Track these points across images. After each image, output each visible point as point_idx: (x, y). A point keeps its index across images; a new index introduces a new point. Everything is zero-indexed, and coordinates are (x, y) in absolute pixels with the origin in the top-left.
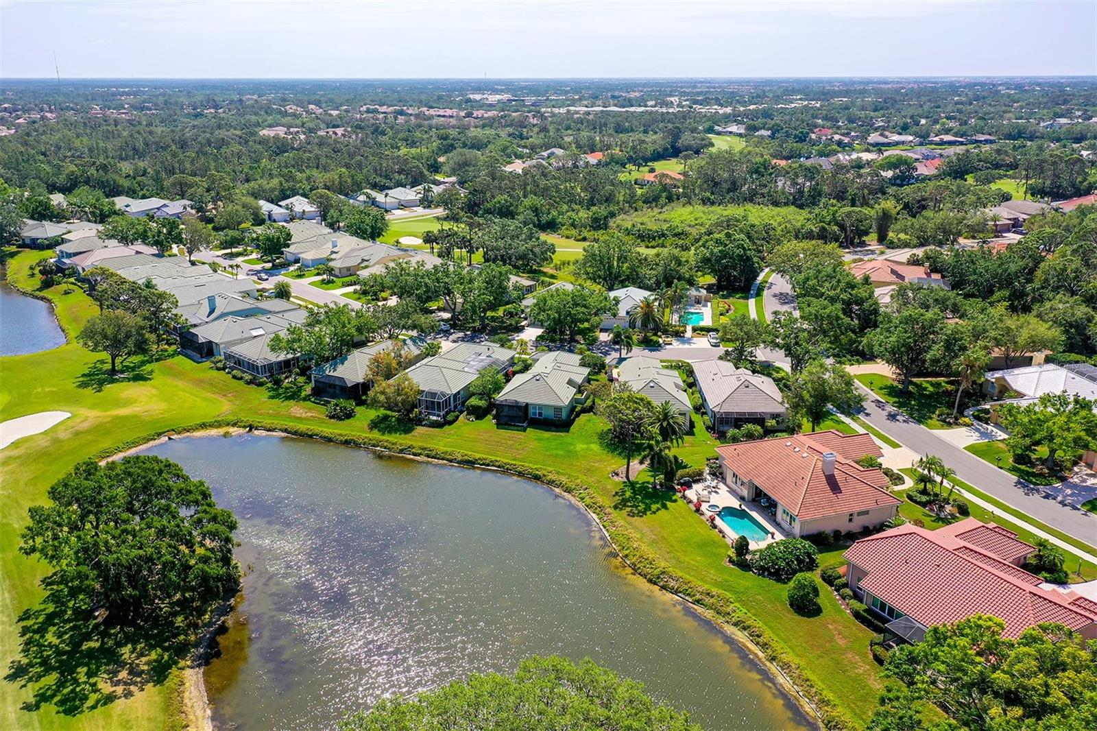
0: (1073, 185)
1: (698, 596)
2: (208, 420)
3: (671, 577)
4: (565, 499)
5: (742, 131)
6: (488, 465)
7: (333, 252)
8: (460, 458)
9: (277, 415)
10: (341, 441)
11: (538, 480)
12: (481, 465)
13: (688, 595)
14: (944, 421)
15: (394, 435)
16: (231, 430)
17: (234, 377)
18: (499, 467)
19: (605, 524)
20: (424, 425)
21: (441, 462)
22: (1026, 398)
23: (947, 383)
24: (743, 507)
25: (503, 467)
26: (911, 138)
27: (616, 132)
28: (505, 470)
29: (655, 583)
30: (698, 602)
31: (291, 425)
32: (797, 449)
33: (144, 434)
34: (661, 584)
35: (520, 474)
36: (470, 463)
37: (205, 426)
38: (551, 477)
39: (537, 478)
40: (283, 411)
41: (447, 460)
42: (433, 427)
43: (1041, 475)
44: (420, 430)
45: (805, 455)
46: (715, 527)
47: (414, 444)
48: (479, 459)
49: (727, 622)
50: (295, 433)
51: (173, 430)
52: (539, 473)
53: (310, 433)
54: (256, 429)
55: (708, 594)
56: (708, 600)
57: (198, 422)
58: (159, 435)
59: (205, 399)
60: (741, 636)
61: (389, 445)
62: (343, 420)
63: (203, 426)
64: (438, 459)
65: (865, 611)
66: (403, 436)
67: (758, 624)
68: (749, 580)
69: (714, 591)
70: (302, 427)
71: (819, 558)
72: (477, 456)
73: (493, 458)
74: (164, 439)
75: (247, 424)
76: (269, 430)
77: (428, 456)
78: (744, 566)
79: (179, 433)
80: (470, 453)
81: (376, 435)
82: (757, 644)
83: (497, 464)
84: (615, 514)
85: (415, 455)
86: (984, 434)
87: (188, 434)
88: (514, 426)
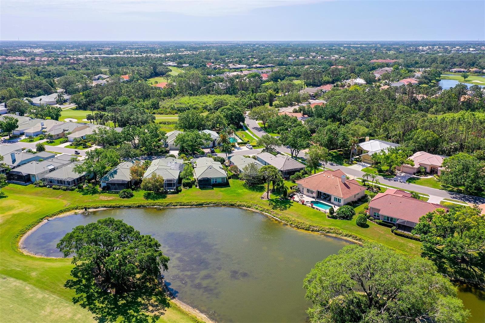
0: (319, 82)
1: (327, 230)
2: (62, 209)
3: (314, 226)
4: (249, 210)
5: (176, 65)
6: (209, 204)
7: (43, 128)
8: (196, 204)
9: (95, 201)
10: (136, 206)
11: (233, 206)
12: (206, 205)
13: (323, 231)
14: (348, 163)
15: (159, 200)
16: (77, 211)
17: (54, 189)
18: (214, 204)
19: (274, 215)
20: (169, 194)
21: (187, 206)
22: (369, 152)
23: (338, 151)
24: (317, 200)
25: (216, 204)
26: (245, 66)
27: (118, 66)
28: (216, 205)
29: (308, 230)
30: (328, 232)
31: (106, 204)
32: (329, 177)
33: (35, 220)
34: (311, 230)
35: (224, 205)
36: (201, 205)
37: (62, 211)
38: (238, 204)
39: (232, 205)
40: (97, 199)
41: (190, 205)
42: (174, 194)
43: (389, 175)
44: (169, 196)
45: (333, 178)
46: (314, 208)
47: (172, 202)
48: (204, 202)
49: (342, 236)
50: (110, 207)
51: (47, 216)
52: (233, 203)
53: (118, 206)
54: (89, 209)
55: (330, 229)
56: (331, 231)
57: (58, 211)
58: (42, 219)
59: (47, 200)
60: (350, 239)
61: (161, 204)
62: (130, 198)
63: (61, 212)
64: (186, 206)
65: (382, 222)
66: (163, 199)
67: (354, 234)
68: (339, 222)
69: (332, 227)
70: (113, 204)
71: (355, 209)
72: (203, 202)
73: (210, 201)
74: (45, 221)
75: (83, 207)
76: (96, 208)
77: (181, 205)
78: (335, 218)
79: (51, 217)
80: (199, 201)
81: (150, 201)
82: (357, 240)
83: (213, 203)
84: (275, 211)
85: (174, 206)
86: (363, 166)
87: (55, 217)
88: (207, 188)
